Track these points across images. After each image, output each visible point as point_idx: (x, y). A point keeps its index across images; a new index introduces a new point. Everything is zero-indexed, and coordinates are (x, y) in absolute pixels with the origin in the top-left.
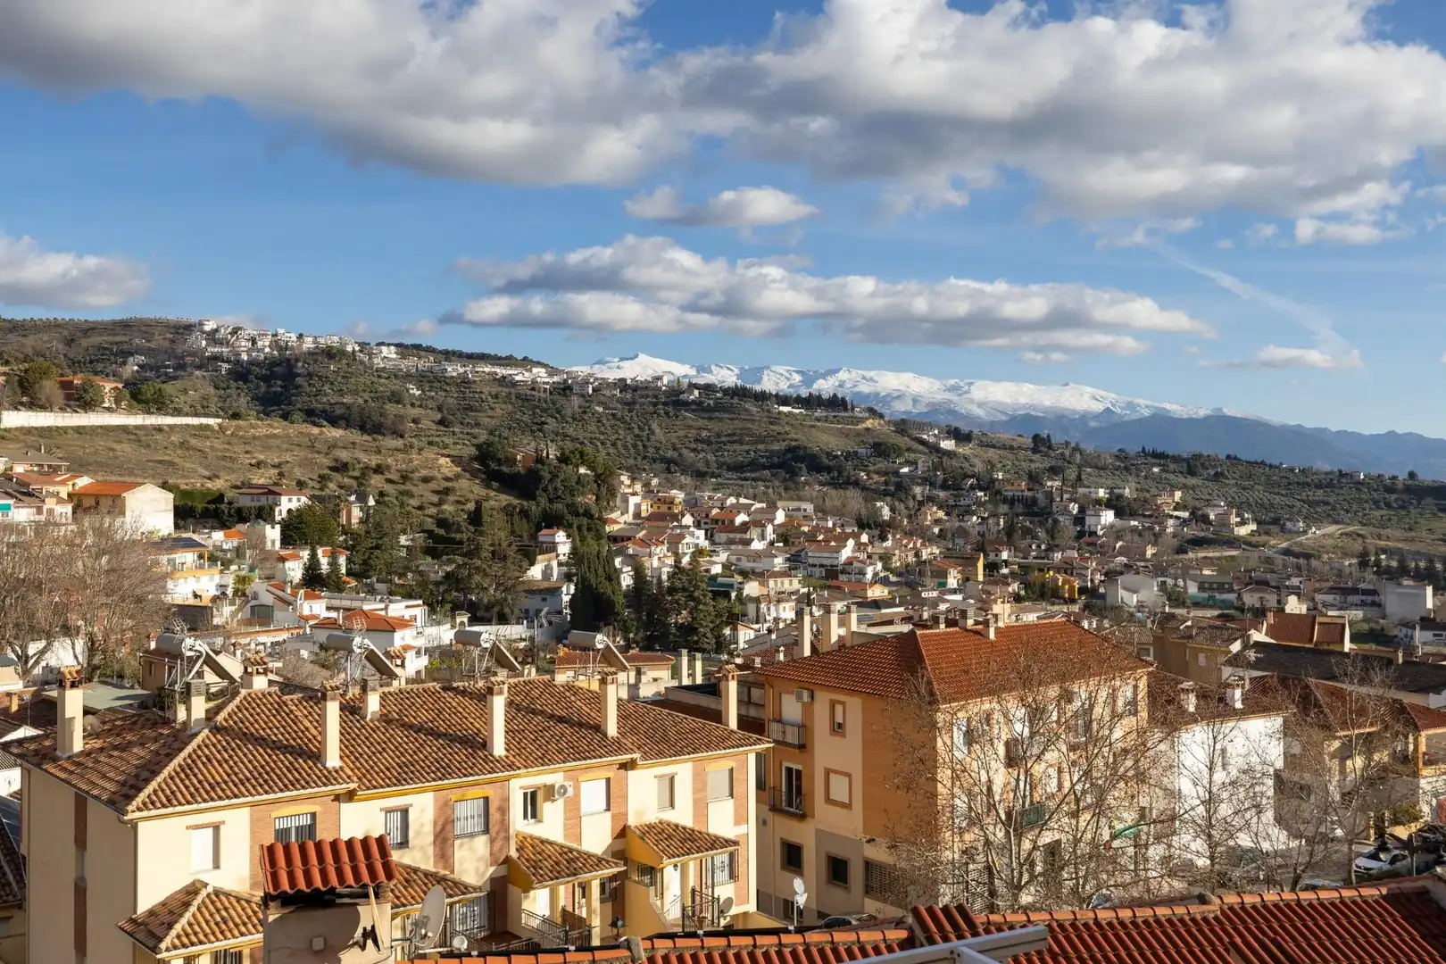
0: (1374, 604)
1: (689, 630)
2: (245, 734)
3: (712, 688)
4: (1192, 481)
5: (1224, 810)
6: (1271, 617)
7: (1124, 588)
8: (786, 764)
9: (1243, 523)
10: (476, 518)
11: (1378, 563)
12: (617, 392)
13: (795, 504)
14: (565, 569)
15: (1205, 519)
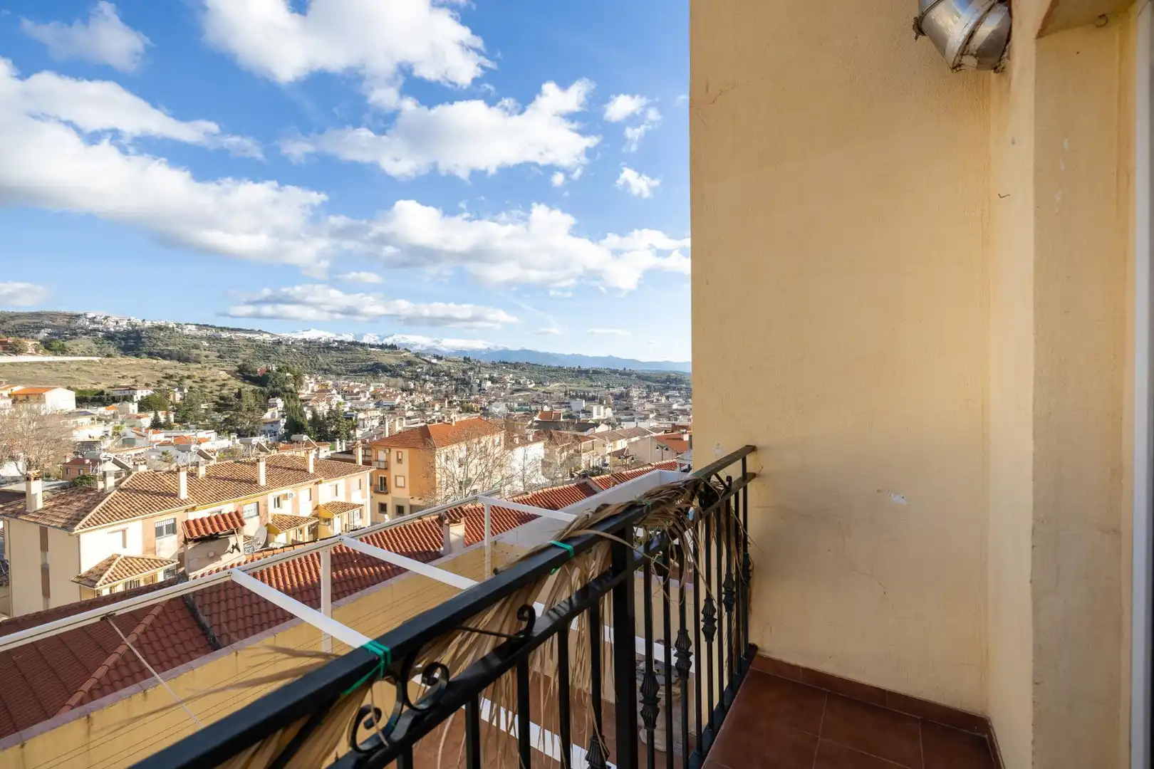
0: (569, 407)
1: (337, 433)
2: (137, 490)
3: (349, 452)
4: (515, 371)
5: (528, 472)
6: (540, 413)
7: (494, 407)
8: (380, 476)
9: (531, 384)
10: (239, 395)
11: (570, 394)
12: (302, 344)
13: (378, 384)
14: (281, 413)
15: (520, 383)
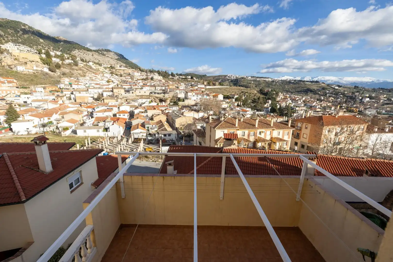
1: (287, 114)
2: (228, 122)
3: (287, 121)
7: (368, 111)
8: (297, 132)
12: (281, 81)
14: (270, 105)
15: (391, 100)
